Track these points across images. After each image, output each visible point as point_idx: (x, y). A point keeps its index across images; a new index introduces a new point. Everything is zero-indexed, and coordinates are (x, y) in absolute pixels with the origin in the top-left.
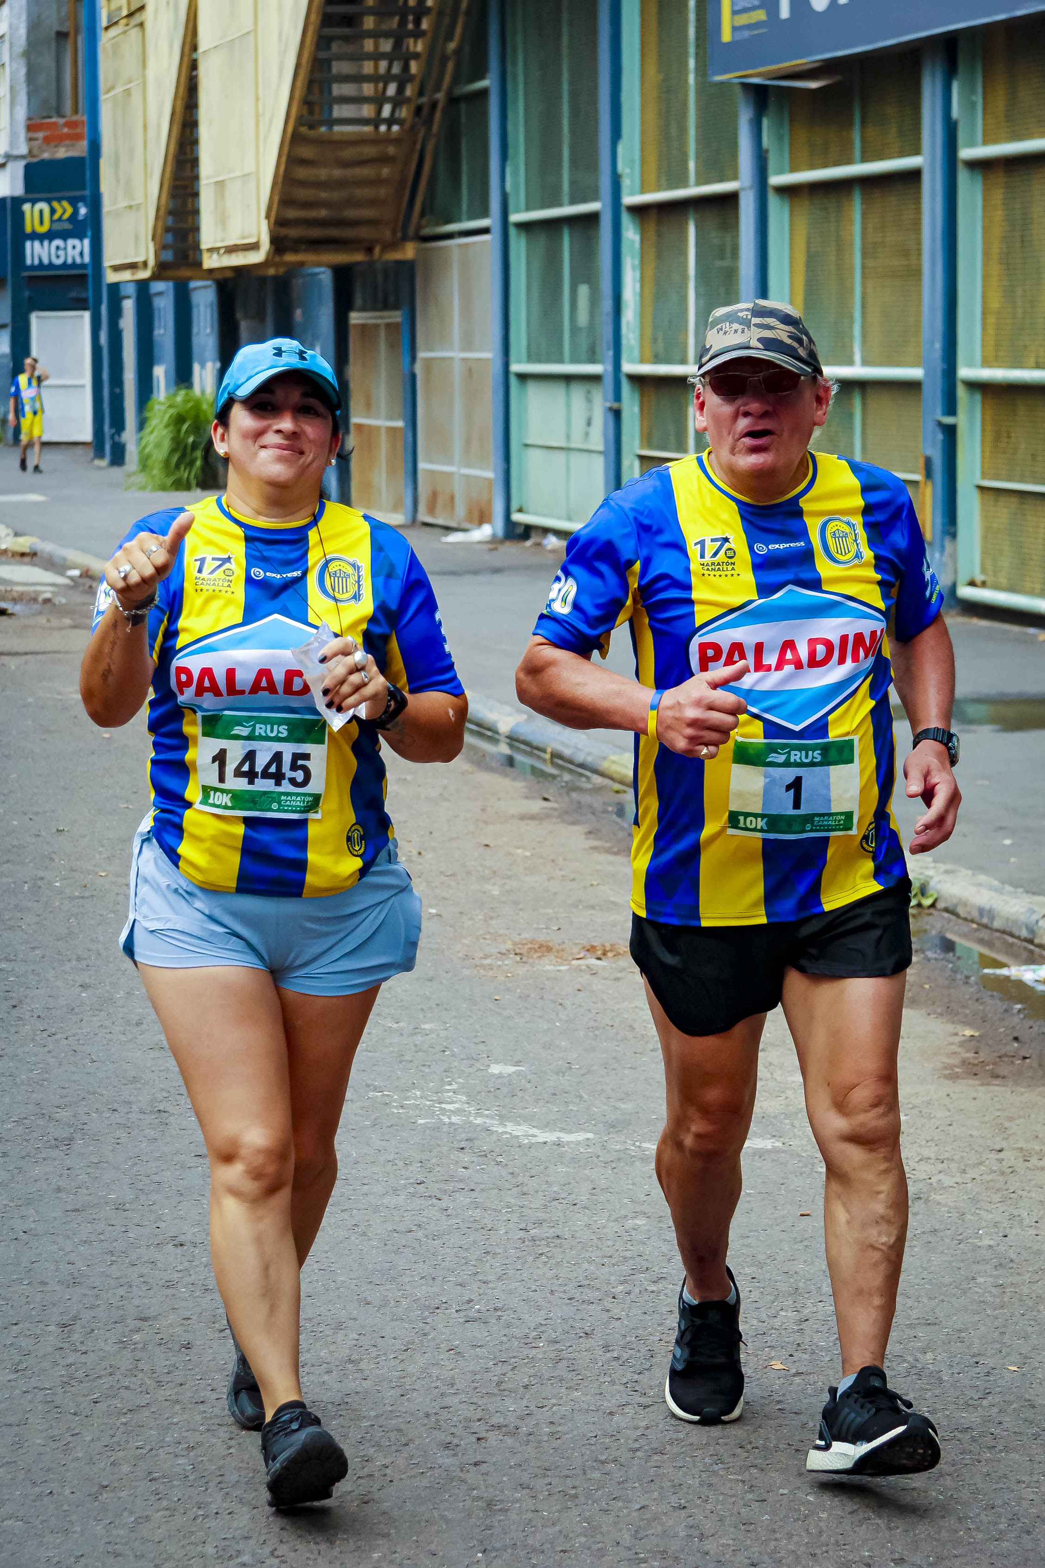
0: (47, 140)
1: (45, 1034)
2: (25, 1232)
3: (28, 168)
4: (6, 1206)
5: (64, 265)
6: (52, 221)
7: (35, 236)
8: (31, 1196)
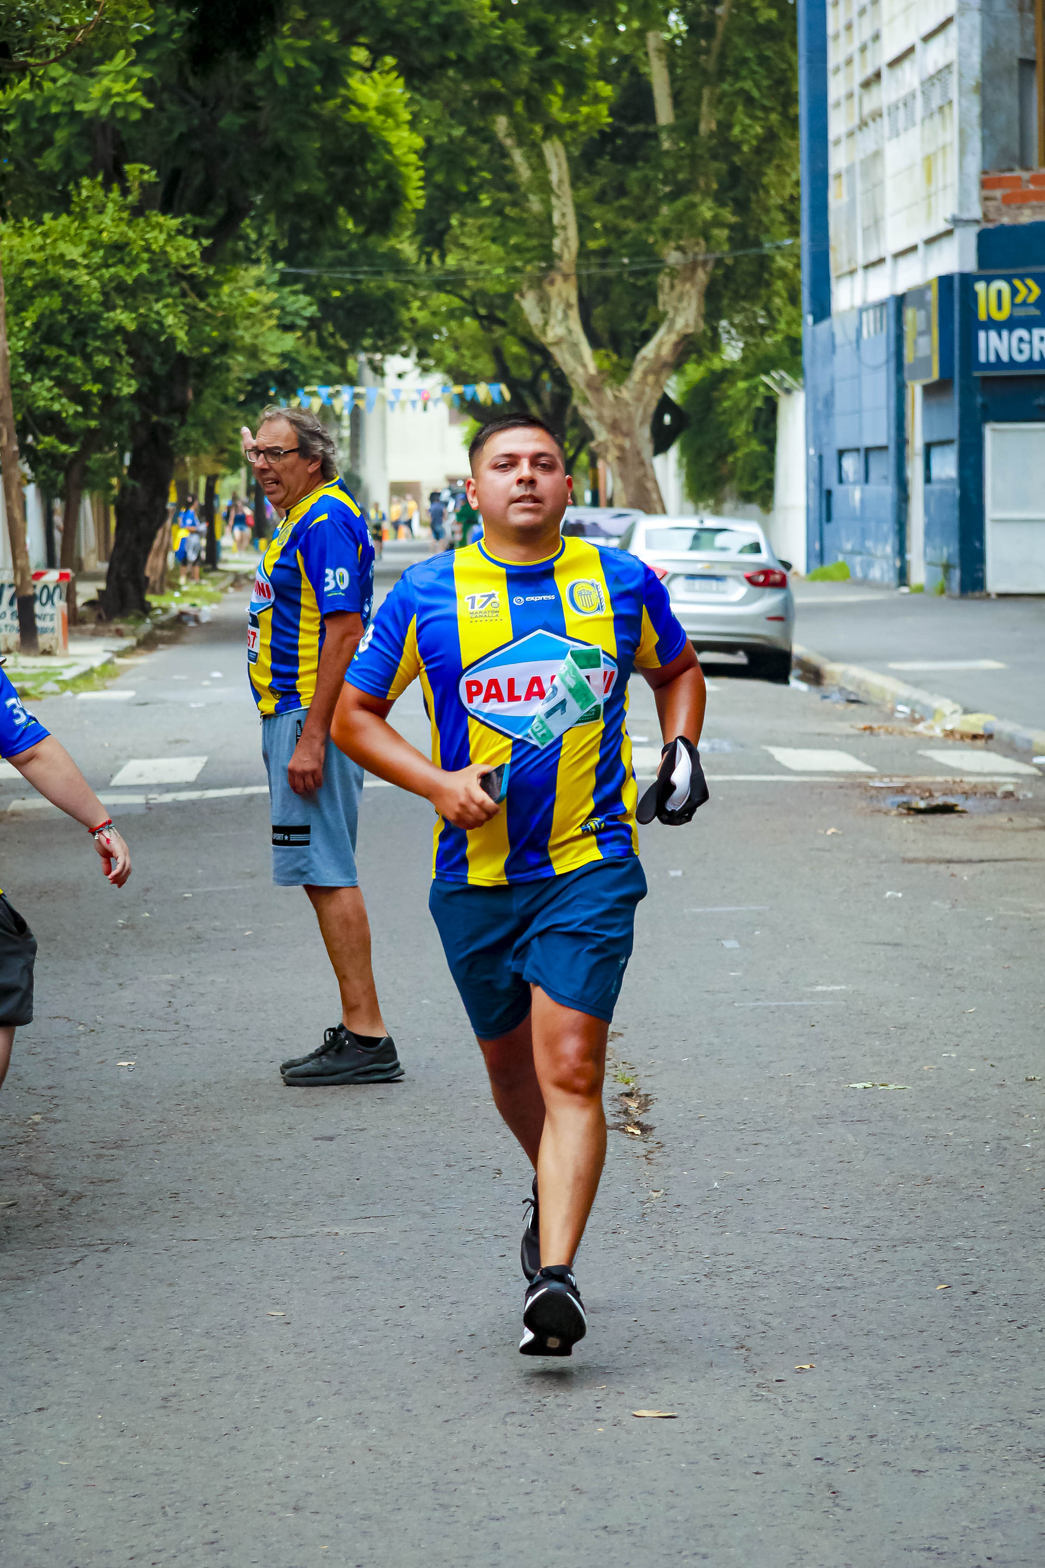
0: (1007, 200)
1: (1014, 1326)
2: (989, 1559)
3: (982, 237)
4: (965, 1528)
5: (1030, 363)
6: (1013, 305)
7: (991, 324)
8: (997, 1516)
